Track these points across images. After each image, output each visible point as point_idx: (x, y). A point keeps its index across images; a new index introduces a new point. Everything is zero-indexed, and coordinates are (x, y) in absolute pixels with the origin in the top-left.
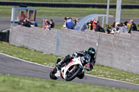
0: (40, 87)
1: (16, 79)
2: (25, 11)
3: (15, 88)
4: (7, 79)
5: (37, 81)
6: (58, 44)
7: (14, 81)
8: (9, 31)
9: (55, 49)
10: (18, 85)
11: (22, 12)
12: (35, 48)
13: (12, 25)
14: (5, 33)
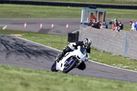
0: (107, 87)
1: (84, 80)
2: (94, 13)
3: (82, 89)
4: (74, 79)
5: (104, 82)
6: (127, 45)
7: (82, 82)
8: (78, 32)
9: (123, 50)
10: (86, 85)
11: (92, 14)
12: (104, 49)
13: (81, 26)
14: (74, 34)
